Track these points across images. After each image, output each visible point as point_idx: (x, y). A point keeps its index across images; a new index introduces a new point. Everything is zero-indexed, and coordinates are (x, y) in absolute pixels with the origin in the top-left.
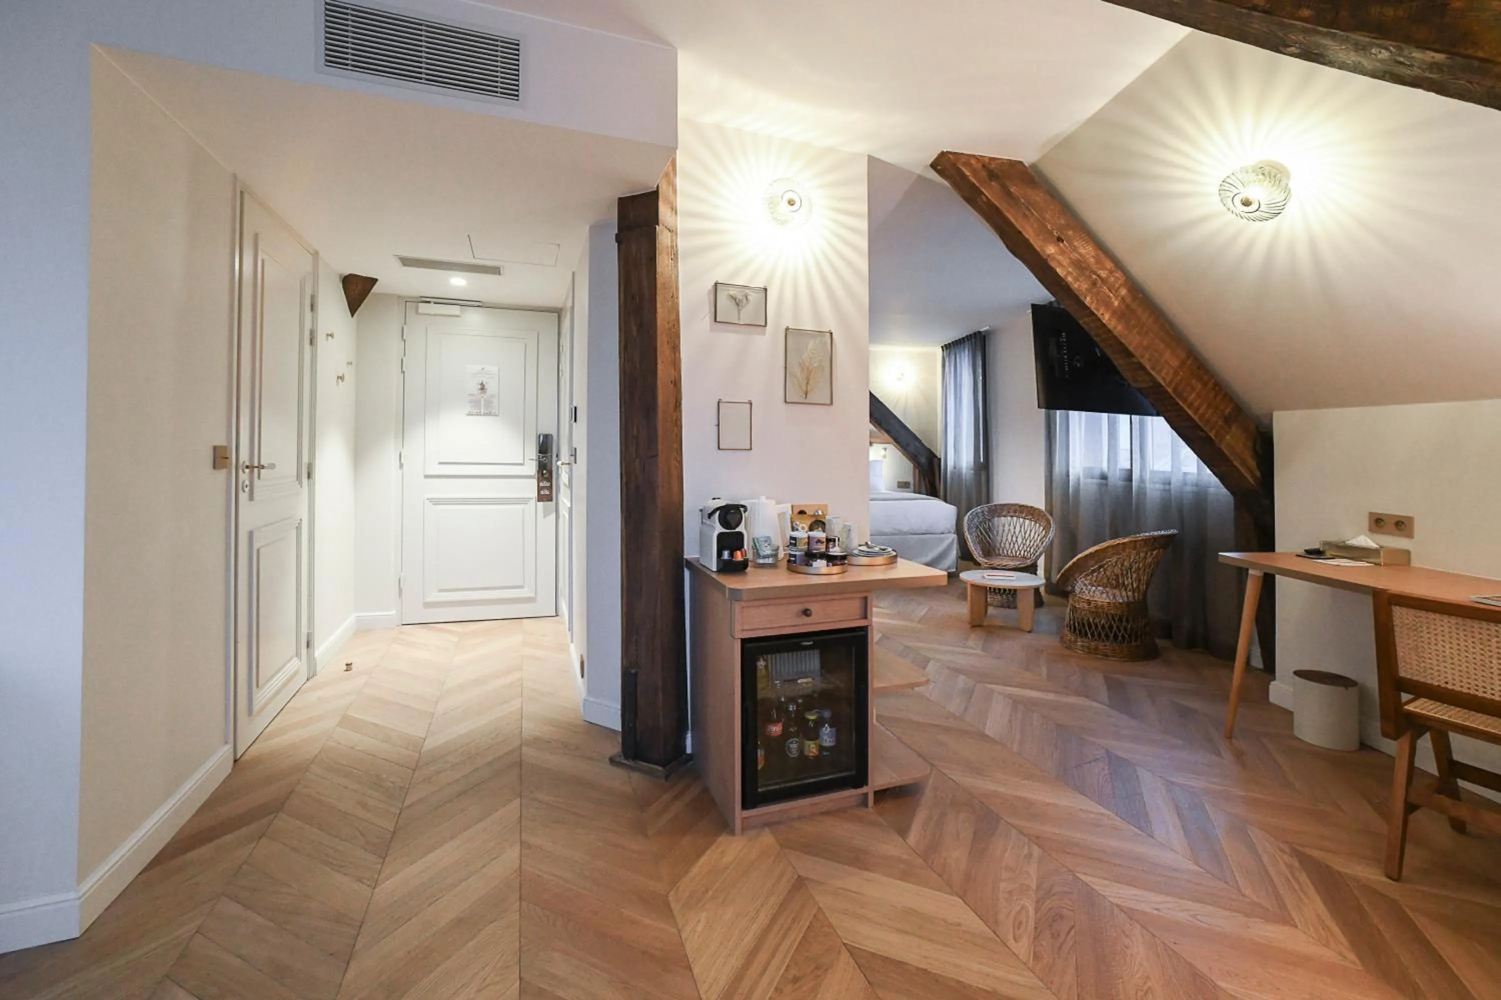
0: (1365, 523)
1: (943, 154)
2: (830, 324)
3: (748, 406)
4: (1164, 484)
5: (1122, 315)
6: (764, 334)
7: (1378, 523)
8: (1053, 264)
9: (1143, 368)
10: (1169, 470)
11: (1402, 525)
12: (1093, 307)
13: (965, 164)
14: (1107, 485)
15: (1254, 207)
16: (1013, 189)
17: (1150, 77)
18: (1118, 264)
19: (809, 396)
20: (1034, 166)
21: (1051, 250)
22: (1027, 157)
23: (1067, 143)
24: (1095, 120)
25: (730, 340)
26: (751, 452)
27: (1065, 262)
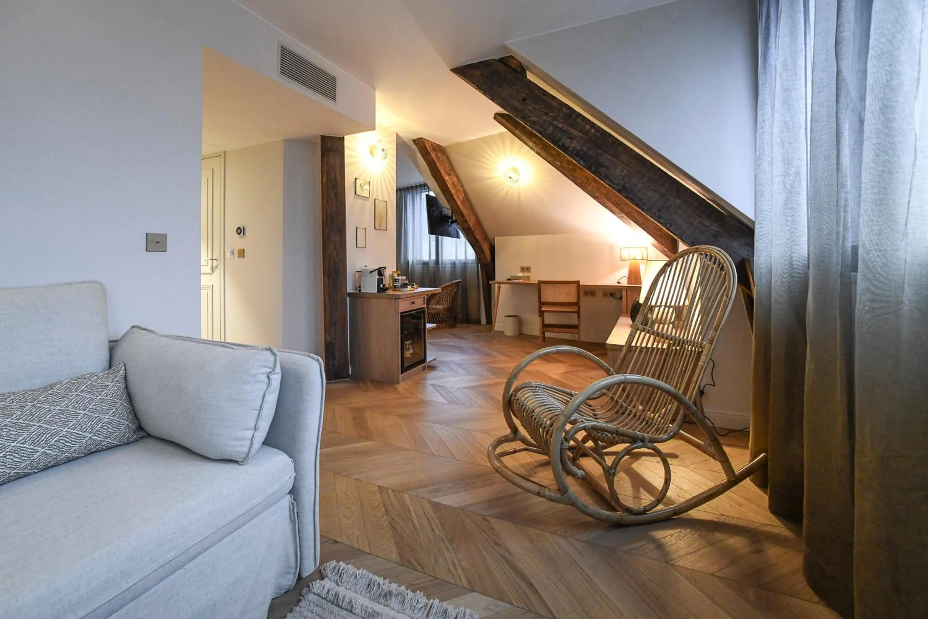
0: (520, 269)
1: (421, 138)
2: (386, 199)
3: (364, 230)
4: (452, 264)
5: (463, 203)
6: (368, 200)
7: (523, 269)
8: (447, 183)
9: (466, 221)
10: (455, 259)
11: (528, 269)
12: (456, 199)
13: (428, 143)
14: (428, 266)
15: (512, 179)
16: (439, 155)
17: (492, 137)
18: (462, 186)
19: (381, 227)
20: (443, 147)
21: (447, 178)
22: (443, 145)
23: (459, 145)
24: (471, 141)
25: (359, 202)
26: (366, 249)
27: (450, 183)
